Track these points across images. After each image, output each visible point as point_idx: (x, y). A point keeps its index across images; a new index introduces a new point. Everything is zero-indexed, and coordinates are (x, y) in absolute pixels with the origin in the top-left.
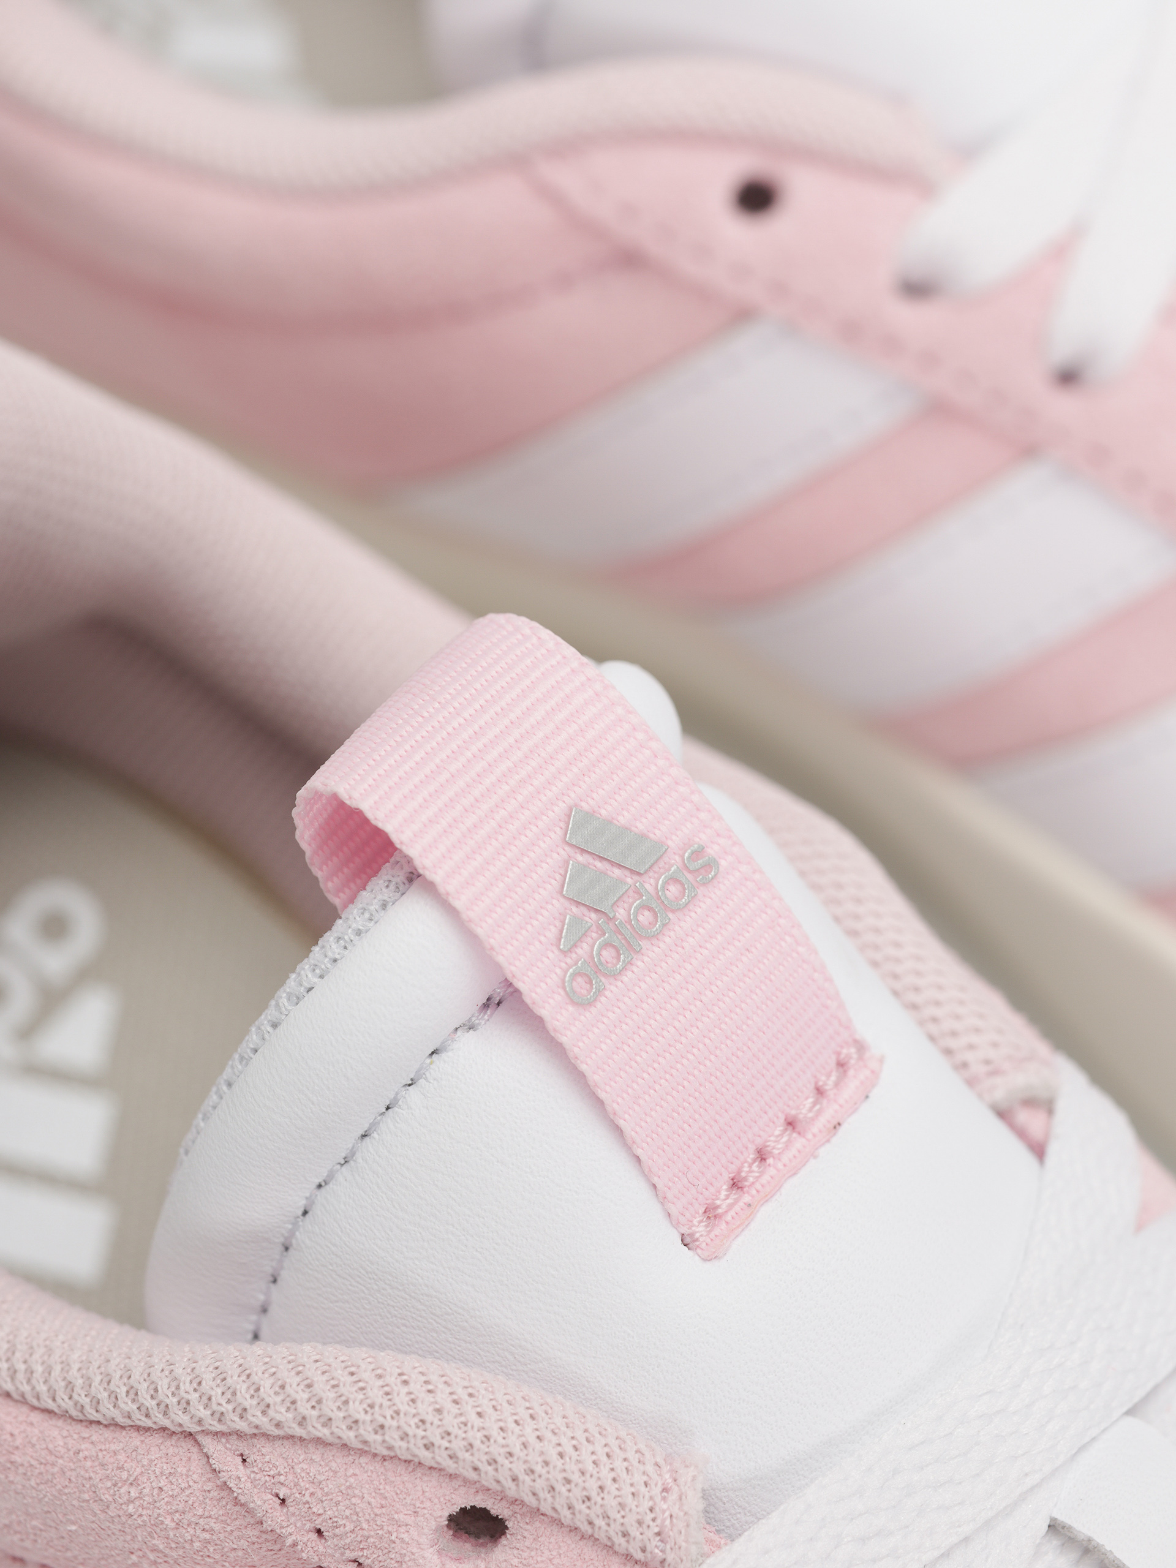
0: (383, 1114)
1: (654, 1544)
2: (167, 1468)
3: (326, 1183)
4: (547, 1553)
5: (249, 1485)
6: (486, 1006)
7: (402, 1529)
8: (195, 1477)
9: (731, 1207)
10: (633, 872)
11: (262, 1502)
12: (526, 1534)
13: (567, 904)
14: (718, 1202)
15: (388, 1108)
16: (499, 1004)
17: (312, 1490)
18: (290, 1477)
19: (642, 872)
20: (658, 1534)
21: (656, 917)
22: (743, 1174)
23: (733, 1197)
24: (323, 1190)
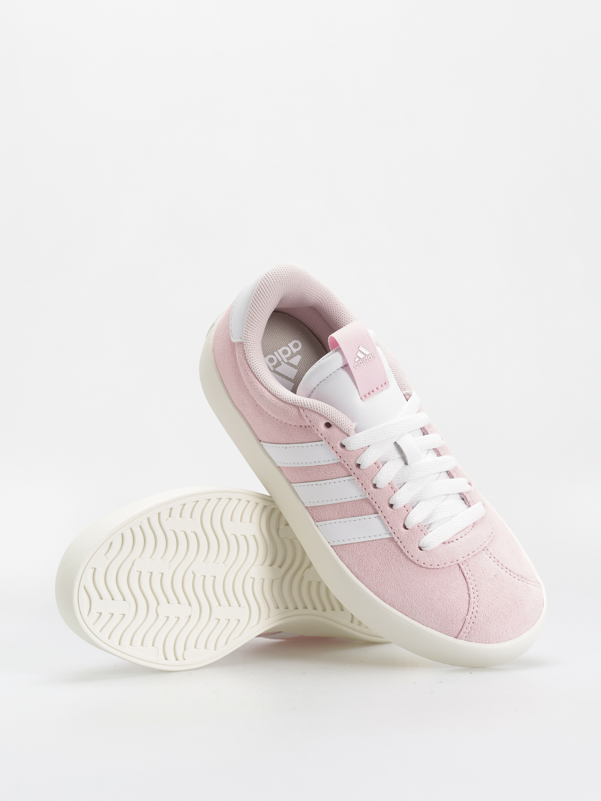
2: (294, 410)
5: (303, 414)
12: (333, 427)
13: (356, 357)
14: (366, 395)
15: (330, 375)
16: (346, 366)
20: (349, 430)
22: (370, 393)
23: (368, 395)
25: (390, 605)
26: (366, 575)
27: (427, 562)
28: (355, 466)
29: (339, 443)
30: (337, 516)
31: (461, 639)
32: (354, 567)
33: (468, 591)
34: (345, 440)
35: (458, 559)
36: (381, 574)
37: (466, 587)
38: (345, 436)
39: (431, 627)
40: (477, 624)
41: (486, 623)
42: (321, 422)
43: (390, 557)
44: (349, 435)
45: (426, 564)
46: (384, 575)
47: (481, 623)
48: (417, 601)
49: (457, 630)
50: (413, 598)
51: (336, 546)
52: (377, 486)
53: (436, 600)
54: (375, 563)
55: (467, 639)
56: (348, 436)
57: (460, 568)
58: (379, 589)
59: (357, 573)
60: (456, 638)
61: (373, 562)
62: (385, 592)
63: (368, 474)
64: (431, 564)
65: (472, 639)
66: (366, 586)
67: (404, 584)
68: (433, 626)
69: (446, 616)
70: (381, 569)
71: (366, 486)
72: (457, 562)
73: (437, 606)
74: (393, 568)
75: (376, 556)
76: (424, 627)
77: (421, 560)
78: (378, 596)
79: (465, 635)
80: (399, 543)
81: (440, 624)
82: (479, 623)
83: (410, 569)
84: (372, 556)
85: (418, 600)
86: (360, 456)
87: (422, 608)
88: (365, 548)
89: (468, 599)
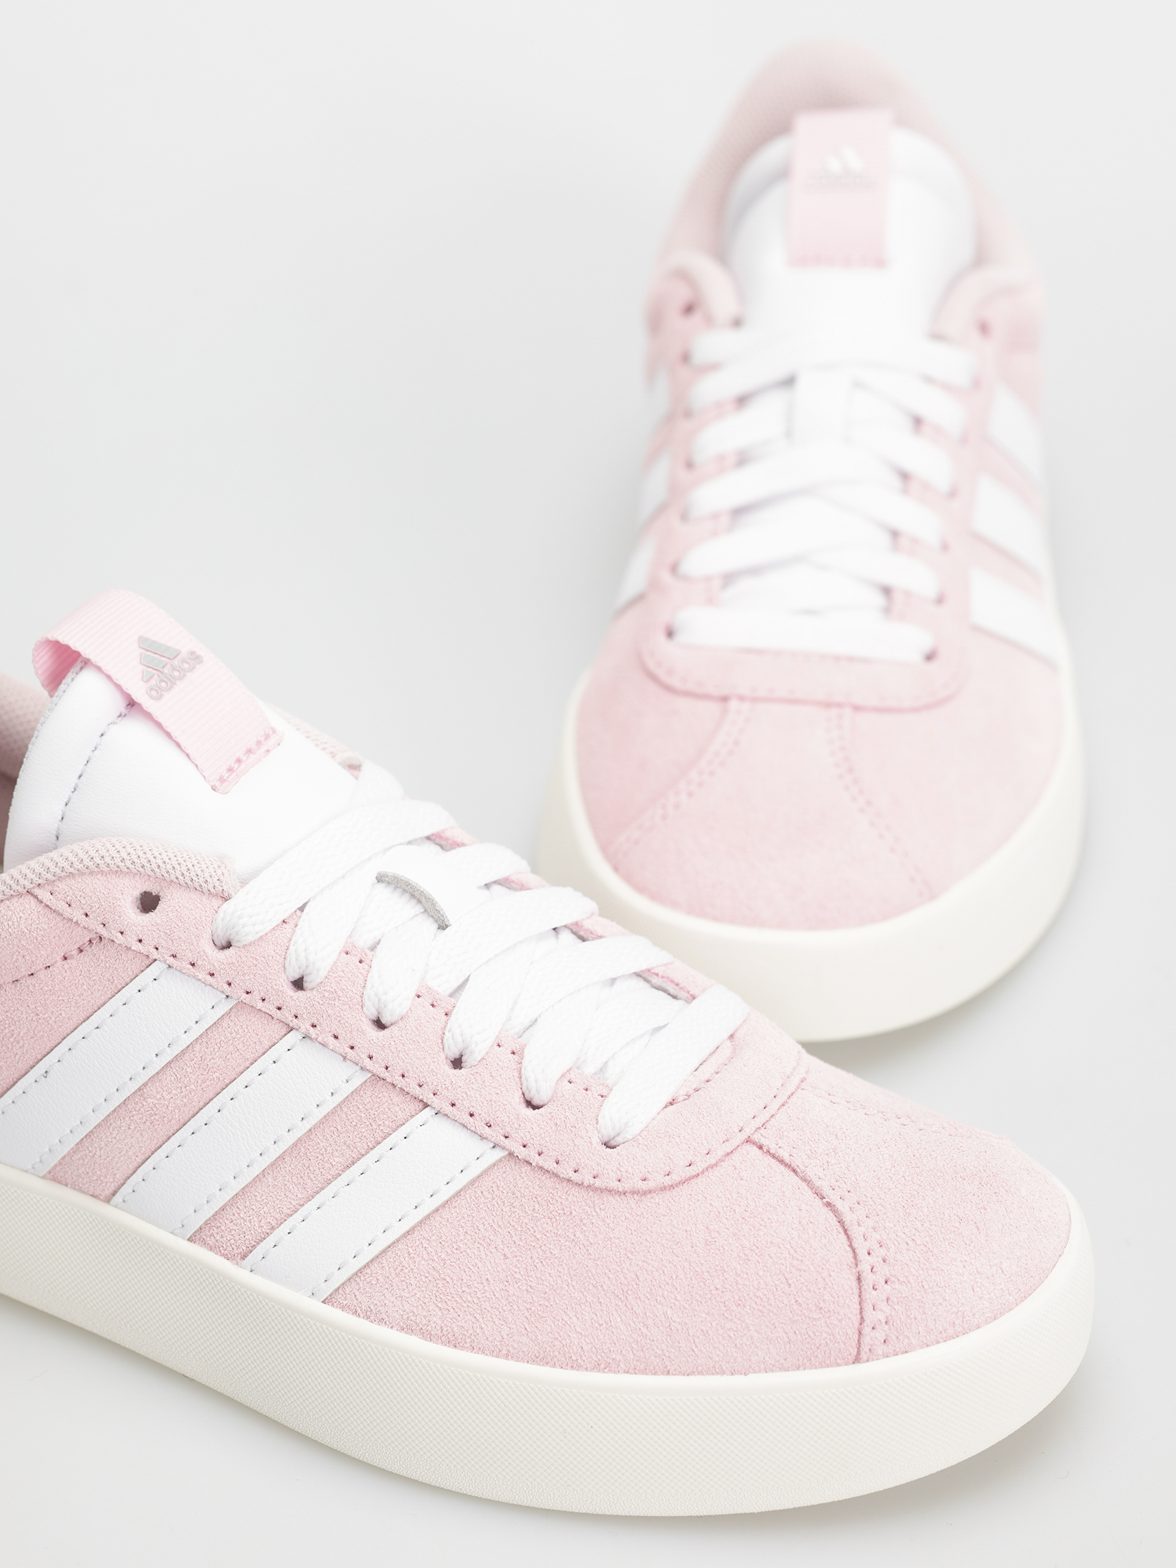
0: (86, 765)
1: (217, 884)
2: (22, 908)
3: (69, 802)
4: (177, 900)
5: (55, 901)
6: (120, 716)
7: (118, 901)
8: (33, 908)
9: (228, 777)
10: (168, 658)
11: (61, 906)
12: (167, 894)
13: (144, 668)
14: (223, 774)
15: (87, 762)
16: (125, 716)
17: (80, 894)
18: (71, 892)
19: (172, 658)
20: (219, 880)
21: (180, 673)
22: (232, 766)
23: (229, 773)
24: (68, 805)
25: (597, 1367)
26: (478, 1317)
27: (650, 1170)
28: (290, 991)
29: (207, 936)
30: (299, 1196)
31: (873, 1356)
32: (425, 1317)
33: (823, 1198)
34: (221, 914)
35: (741, 1124)
36: (524, 1288)
37: (810, 1192)
38: (216, 902)
39: (762, 1366)
40: (901, 1279)
41: (927, 1264)
42: (121, 897)
43: (525, 1221)
44: (226, 894)
45: (649, 1176)
46: (533, 1285)
47: (912, 1269)
48: (677, 1303)
49: (849, 1331)
50: (663, 1301)
51: (340, 1291)
52: (384, 1021)
53: (738, 1267)
54: (488, 1264)
55: (893, 1347)
56: (226, 899)
57: (761, 1147)
58: (539, 1337)
59: (445, 1329)
60: (857, 1360)
61: (480, 1265)
62: (561, 1333)
63: (340, 993)
64: (668, 1169)
65: (908, 1338)
66: (492, 1353)
67: (611, 1276)
68: (767, 1358)
69: (793, 1301)
70: (517, 1270)
71: (351, 1032)
72: (743, 1136)
73: (747, 1283)
74: (552, 1247)
75: (481, 1242)
76: (738, 1381)
77: (630, 1170)
78: (547, 1363)
79: (880, 1335)
80: (536, 1160)
81: (786, 1339)
82: (907, 1274)
83: (608, 1221)
84: (468, 1251)
85: (679, 1298)
86: (291, 948)
87: (704, 1315)
88: (433, 1238)
89: (833, 1221)
